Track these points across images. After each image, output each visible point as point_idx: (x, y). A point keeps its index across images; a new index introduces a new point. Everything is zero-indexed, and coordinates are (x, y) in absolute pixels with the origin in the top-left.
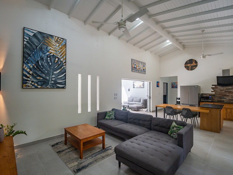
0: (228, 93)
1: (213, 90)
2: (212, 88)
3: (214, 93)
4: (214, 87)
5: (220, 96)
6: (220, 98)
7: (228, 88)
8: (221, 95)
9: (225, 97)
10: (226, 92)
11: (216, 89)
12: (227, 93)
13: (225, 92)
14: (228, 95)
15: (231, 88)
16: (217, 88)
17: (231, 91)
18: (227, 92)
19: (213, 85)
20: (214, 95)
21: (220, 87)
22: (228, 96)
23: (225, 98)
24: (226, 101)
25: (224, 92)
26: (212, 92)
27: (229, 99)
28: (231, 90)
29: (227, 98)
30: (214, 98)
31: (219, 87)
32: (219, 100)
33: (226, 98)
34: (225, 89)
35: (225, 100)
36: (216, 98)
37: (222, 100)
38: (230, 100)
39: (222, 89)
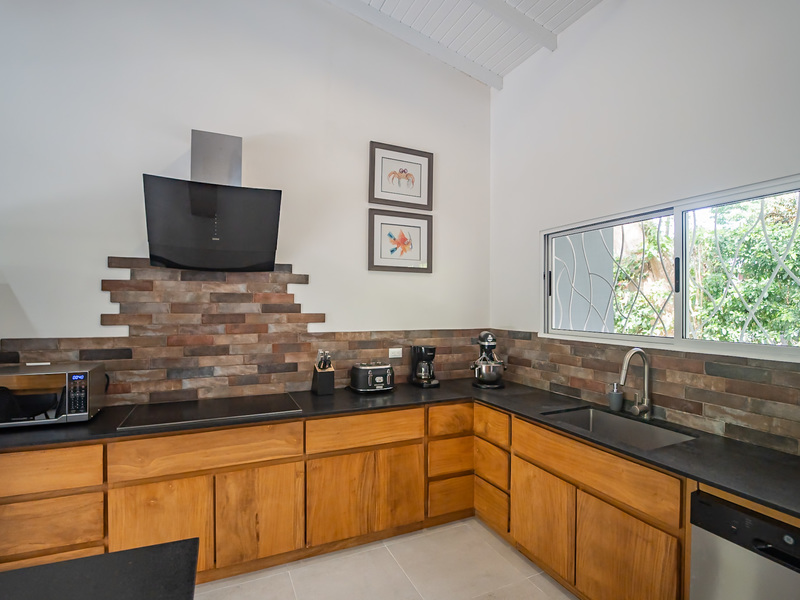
0: (228, 332)
1: (114, 309)
2: (107, 285)
3: (122, 331)
4: (124, 274)
5: (176, 352)
6: (174, 371)
7: (224, 289)
8: (180, 343)
9: (205, 362)
10: (211, 319)
11: (144, 297)
12: (221, 328)
13: (203, 323)
14: (222, 341)
15: (241, 288)
16: (148, 286)
17: (242, 316)
18: (221, 318)
19: (114, 262)
20: (122, 353)
21: (172, 283)
22: (225, 350)
23: (201, 372)
24: (208, 390)
25: (197, 318)
26: (106, 320)
27: (232, 371)
28: (243, 308)
29: (218, 371)
30: (119, 376)
31: (167, 282)
32: (163, 388)
33: (210, 371)
34: (206, 300)
35: (206, 381)
36: (137, 376)
37: (187, 384)
38: (236, 381)
39: (188, 298)
